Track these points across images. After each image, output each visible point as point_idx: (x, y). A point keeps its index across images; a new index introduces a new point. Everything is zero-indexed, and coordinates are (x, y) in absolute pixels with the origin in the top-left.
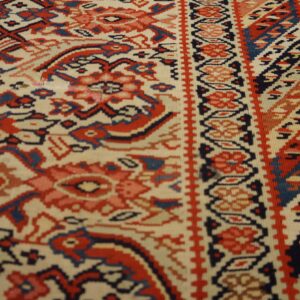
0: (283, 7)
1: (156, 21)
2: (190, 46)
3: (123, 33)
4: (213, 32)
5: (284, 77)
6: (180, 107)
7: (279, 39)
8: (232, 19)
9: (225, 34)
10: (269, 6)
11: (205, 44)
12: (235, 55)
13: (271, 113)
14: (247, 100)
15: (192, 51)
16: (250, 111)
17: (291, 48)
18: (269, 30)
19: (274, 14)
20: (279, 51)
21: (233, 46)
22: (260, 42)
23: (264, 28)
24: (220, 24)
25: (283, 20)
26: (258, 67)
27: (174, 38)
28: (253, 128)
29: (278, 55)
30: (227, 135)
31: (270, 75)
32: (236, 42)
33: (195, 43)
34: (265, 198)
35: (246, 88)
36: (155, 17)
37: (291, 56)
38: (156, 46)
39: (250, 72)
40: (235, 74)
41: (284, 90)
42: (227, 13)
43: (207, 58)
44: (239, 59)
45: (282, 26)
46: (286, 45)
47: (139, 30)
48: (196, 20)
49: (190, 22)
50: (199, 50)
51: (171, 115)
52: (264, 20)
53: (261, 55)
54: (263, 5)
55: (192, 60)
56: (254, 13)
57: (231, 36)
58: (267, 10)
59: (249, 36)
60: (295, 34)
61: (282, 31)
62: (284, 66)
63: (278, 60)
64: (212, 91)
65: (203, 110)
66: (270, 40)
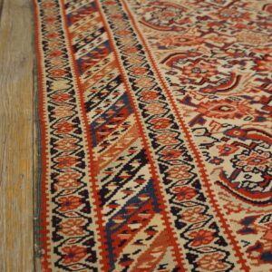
0: (103, 137)
1: (195, 111)
2: (166, 96)
3: (211, 100)
4: (154, 108)
5: (105, 85)
6: (159, 66)
7: (107, 108)
8: (143, 120)
9: (145, 108)
10: (115, 137)
11: (157, 99)
12: (136, 94)
13: (113, 68)
14: (126, 72)
15: (164, 93)
16: (123, 67)
17: (99, 103)
18: (114, 115)
19: (111, 130)
20: (107, 100)
21: (138, 100)
22: (121, 105)
23: (118, 116)
24: (151, 115)
25: (103, 125)
26: (121, 89)
27: (178, 100)
28: (121, 62)
29: (108, 97)
30: (134, 58)
31: (114, 85)
32: (137, 103)
33: (164, 98)
34: (115, 42)
35: (127, 77)
36: (198, 113)
37: (99, 98)
38: (186, 94)
39: (126, 85)
40: (134, 84)
41: (105, 78)
42: (148, 125)
43: (153, 90)
44: (133, 93)
45: (105, 119)
46: (102, 105)
47: (202, 103)
48: (169, 114)
49: (172, 112)
50: (159, 94)
51: (163, 62)
52: (119, 122)
53: (119, 96)
54: (120, 137)
55: (161, 88)
56: (126, 129)
57: (141, 106)
58: (116, 133)
59: (129, 108)
60: (95, 113)
61: (104, 115)
62: (105, 91)
63: (108, 94)
64: (146, 74)
65: (148, 66)
66: (114, 107)
